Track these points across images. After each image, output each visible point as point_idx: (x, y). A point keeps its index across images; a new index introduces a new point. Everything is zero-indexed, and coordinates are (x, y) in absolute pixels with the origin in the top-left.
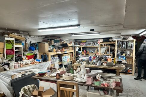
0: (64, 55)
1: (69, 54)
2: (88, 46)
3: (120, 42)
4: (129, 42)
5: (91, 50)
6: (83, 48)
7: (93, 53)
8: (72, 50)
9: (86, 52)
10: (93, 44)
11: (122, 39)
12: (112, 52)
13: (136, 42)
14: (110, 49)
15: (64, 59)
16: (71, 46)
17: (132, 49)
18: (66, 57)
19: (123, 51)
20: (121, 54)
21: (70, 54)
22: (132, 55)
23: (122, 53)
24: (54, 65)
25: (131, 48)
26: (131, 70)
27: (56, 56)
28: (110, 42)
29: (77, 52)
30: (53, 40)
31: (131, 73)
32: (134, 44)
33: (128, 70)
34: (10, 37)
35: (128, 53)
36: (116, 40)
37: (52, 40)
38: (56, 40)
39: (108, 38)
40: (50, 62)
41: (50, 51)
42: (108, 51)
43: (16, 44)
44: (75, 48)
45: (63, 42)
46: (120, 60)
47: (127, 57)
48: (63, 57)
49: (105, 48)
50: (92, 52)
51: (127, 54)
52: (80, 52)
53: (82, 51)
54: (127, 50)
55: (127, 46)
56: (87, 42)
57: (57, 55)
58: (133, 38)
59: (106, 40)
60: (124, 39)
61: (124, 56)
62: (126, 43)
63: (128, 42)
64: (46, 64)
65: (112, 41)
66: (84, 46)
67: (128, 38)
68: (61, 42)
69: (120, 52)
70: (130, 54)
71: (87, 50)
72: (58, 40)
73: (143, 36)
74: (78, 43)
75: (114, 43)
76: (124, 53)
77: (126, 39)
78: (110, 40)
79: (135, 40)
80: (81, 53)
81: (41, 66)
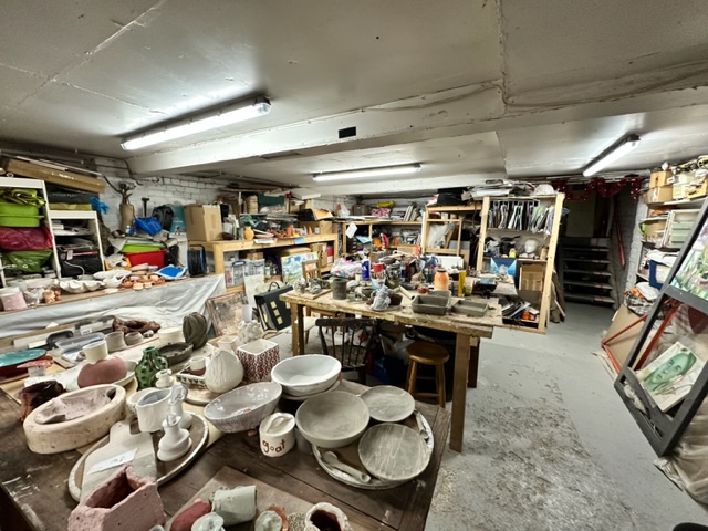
0: (291, 251)
1: (315, 247)
2: (396, 219)
3: (501, 203)
4: (536, 204)
5: (406, 234)
6: (375, 226)
7: (412, 242)
8: (333, 232)
9: (391, 239)
10: (415, 214)
11: (507, 192)
12: (468, 244)
13: (565, 204)
14: (463, 230)
15: (289, 266)
16: (326, 220)
17: (548, 233)
18: (297, 259)
19: (511, 240)
20: (502, 252)
21: (320, 247)
22: (543, 254)
23: (505, 247)
24: (244, 289)
25: (543, 226)
26: (534, 312)
27: (255, 255)
28: (465, 203)
29: (350, 242)
30: (255, 197)
31: (536, 326)
32: (558, 210)
33: (522, 311)
34: (16, 176)
35: (530, 246)
36: (485, 195)
37: (252, 194)
38: (267, 194)
39: (459, 191)
40: (221, 277)
41: (226, 237)
42: (454, 238)
43: (54, 205)
44: (344, 226)
45: (298, 203)
46: (485, 282)
47: (525, 263)
48: (284, 259)
49: (444, 228)
50: (410, 239)
51: (524, 252)
52: (364, 240)
53: (373, 236)
54: (525, 237)
55: (525, 221)
56: (394, 206)
57: (258, 251)
58: (555, 189)
59: (451, 196)
60: (516, 191)
61: (513, 259)
62: (522, 208)
63: (531, 203)
64: (198, 287)
65: (472, 200)
66: (380, 219)
67: (533, 189)
68: (294, 204)
69: (496, 243)
70: (537, 252)
71: (396, 233)
72: (277, 195)
73: (596, 179)
74: (363, 210)
75: (479, 208)
76: (513, 246)
77: (524, 192)
78: (465, 196)
79: (561, 197)
80: (369, 243)
81: (176, 293)
